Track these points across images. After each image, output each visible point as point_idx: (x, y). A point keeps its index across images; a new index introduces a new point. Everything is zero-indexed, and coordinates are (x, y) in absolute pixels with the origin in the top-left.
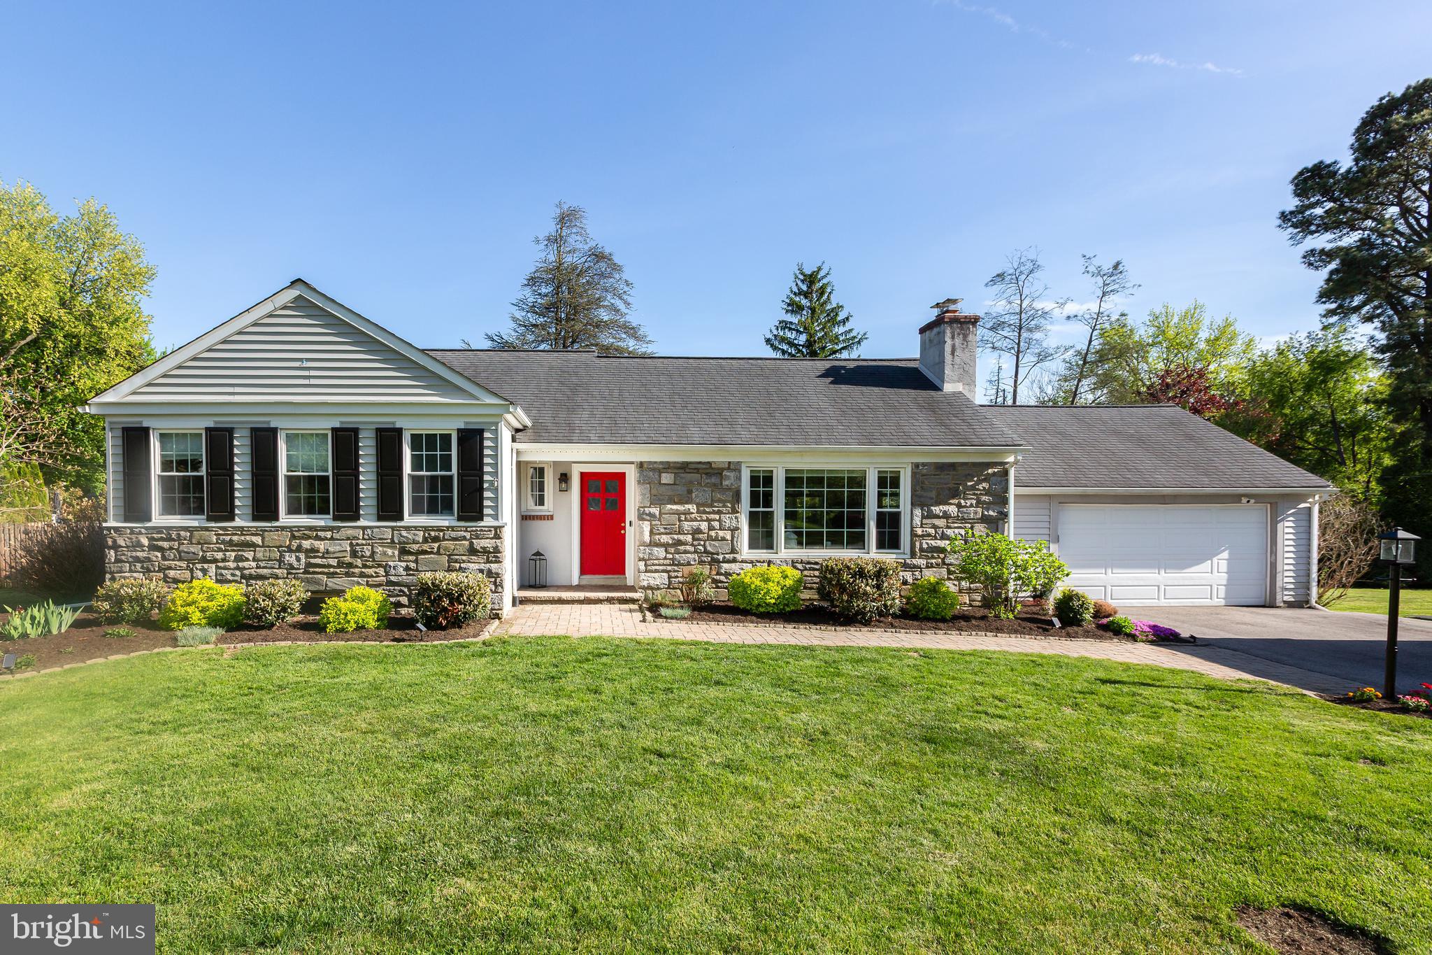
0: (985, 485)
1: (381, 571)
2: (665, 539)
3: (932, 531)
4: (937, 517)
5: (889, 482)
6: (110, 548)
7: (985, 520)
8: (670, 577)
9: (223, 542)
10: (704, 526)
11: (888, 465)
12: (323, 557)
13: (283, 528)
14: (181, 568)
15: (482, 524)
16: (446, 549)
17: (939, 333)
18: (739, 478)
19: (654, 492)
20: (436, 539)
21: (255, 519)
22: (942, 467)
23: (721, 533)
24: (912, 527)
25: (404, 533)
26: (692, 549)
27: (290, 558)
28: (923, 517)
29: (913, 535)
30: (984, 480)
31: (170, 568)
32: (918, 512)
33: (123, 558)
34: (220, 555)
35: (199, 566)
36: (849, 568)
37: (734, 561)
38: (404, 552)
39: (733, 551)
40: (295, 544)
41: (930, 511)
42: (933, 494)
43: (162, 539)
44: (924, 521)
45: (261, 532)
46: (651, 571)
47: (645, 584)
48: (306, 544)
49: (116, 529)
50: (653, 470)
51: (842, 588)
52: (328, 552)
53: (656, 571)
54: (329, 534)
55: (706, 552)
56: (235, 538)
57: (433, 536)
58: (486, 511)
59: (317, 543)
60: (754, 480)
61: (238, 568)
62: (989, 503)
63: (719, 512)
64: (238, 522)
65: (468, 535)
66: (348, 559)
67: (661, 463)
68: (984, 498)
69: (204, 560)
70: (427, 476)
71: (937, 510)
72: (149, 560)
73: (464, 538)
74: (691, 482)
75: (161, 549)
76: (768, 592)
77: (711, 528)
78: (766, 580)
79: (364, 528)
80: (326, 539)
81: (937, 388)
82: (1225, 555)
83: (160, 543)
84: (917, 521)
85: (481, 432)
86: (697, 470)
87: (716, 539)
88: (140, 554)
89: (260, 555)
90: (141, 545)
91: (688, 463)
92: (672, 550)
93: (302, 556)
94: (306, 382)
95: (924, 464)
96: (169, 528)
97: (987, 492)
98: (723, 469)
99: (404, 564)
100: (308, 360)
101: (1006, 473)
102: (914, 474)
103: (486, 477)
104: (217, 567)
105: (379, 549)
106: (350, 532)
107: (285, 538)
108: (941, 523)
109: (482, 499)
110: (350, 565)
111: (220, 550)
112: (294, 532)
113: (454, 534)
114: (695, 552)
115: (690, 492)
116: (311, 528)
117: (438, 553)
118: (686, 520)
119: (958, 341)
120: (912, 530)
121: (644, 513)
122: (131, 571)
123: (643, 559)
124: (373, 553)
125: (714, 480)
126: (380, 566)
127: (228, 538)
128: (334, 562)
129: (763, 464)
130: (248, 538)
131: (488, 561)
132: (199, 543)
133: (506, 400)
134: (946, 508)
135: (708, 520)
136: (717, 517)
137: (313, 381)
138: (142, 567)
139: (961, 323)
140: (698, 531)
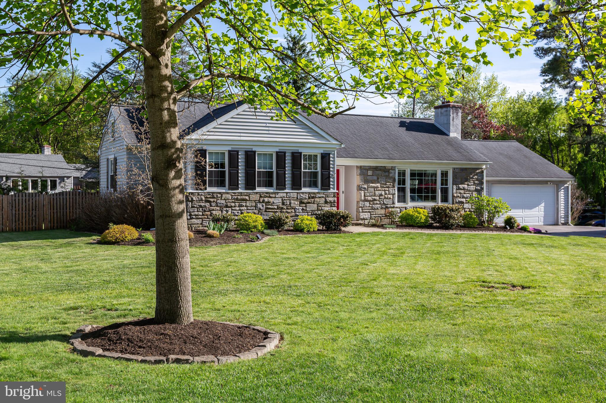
0: (476, 177)
1: (293, 211)
2: (369, 198)
3: (459, 195)
4: (461, 189)
5: (445, 174)
6: (190, 201)
7: (476, 190)
8: (371, 214)
9: (234, 199)
10: (383, 193)
11: (444, 169)
12: (272, 205)
13: (257, 193)
14: (217, 210)
15: (329, 191)
16: (317, 201)
17: (446, 111)
18: (395, 173)
19: (366, 178)
20: (313, 198)
21: (246, 189)
22: (462, 170)
23: (389, 196)
24: (453, 194)
25: (302, 195)
26: (378, 202)
27: (260, 206)
28: (457, 189)
29: (453, 196)
30: (476, 175)
31: (213, 210)
32: (455, 187)
33: (195, 206)
34: (233, 204)
35: (225, 209)
36: (448, 208)
37: (393, 207)
38: (301, 203)
39: (393, 203)
40: (261, 200)
41: (459, 187)
42: (459, 180)
43: (210, 198)
44: (457, 191)
45: (248, 195)
46: (364, 212)
47: (362, 217)
48: (266, 200)
49: (192, 193)
50: (365, 169)
51: (446, 216)
52: (274, 203)
53: (366, 212)
54: (274, 195)
55: (384, 204)
56: (239, 197)
57: (312, 196)
58: (331, 186)
59: (270, 199)
60: (399, 173)
61: (240, 210)
62: (478, 184)
63: (388, 187)
64: (240, 190)
65: (324, 196)
66: (281, 206)
67: (368, 166)
68: (476, 182)
69: (227, 206)
70: (308, 172)
71: (461, 186)
72: (205, 206)
73: (323, 197)
74: (379, 175)
75: (210, 202)
76: (421, 218)
77: (386, 194)
78: (420, 213)
79: (287, 193)
80: (273, 197)
81: (448, 135)
82: (543, 205)
83: (210, 199)
84: (455, 191)
85: (329, 154)
86: (380, 170)
87: (387, 198)
88: (202, 204)
89: (248, 204)
90: (202, 200)
91: (377, 167)
92: (372, 203)
93: (264, 204)
94: (267, 132)
95: (457, 168)
96: (213, 193)
97: (477, 180)
98: (389, 169)
99: (301, 208)
100: (268, 123)
101: (482, 172)
102: (453, 172)
103: (331, 173)
104: (232, 210)
105: (292, 202)
106: (282, 195)
107: (257, 197)
108: (462, 192)
109: (329, 181)
110: (282, 208)
111: (233, 202)
112: (260, 194)
113: (319, 195)
114: (380, 204)
115: (378, 179)
116: (267, 193)
117: (314, 203)
118: (377, 190)
119: (455, 115)
120: (453, 195)
121: (362, 187)
122: (198, 211)
123: (361, 207)
124: (290, 203)
125: (387, 174)
126: (293, 208)
127: (236, 197)
128: (276, 207)
129: (402, 167)
130: (244, 197)
131: (331, 206)
132: (225, 199)
133: (340, 142)
134: (464, 186)
135: (385, 191)
136: (387, 189)
137: (270, 132)
138: (202, 210)
139: (456, 108)
140: (381, 195)
